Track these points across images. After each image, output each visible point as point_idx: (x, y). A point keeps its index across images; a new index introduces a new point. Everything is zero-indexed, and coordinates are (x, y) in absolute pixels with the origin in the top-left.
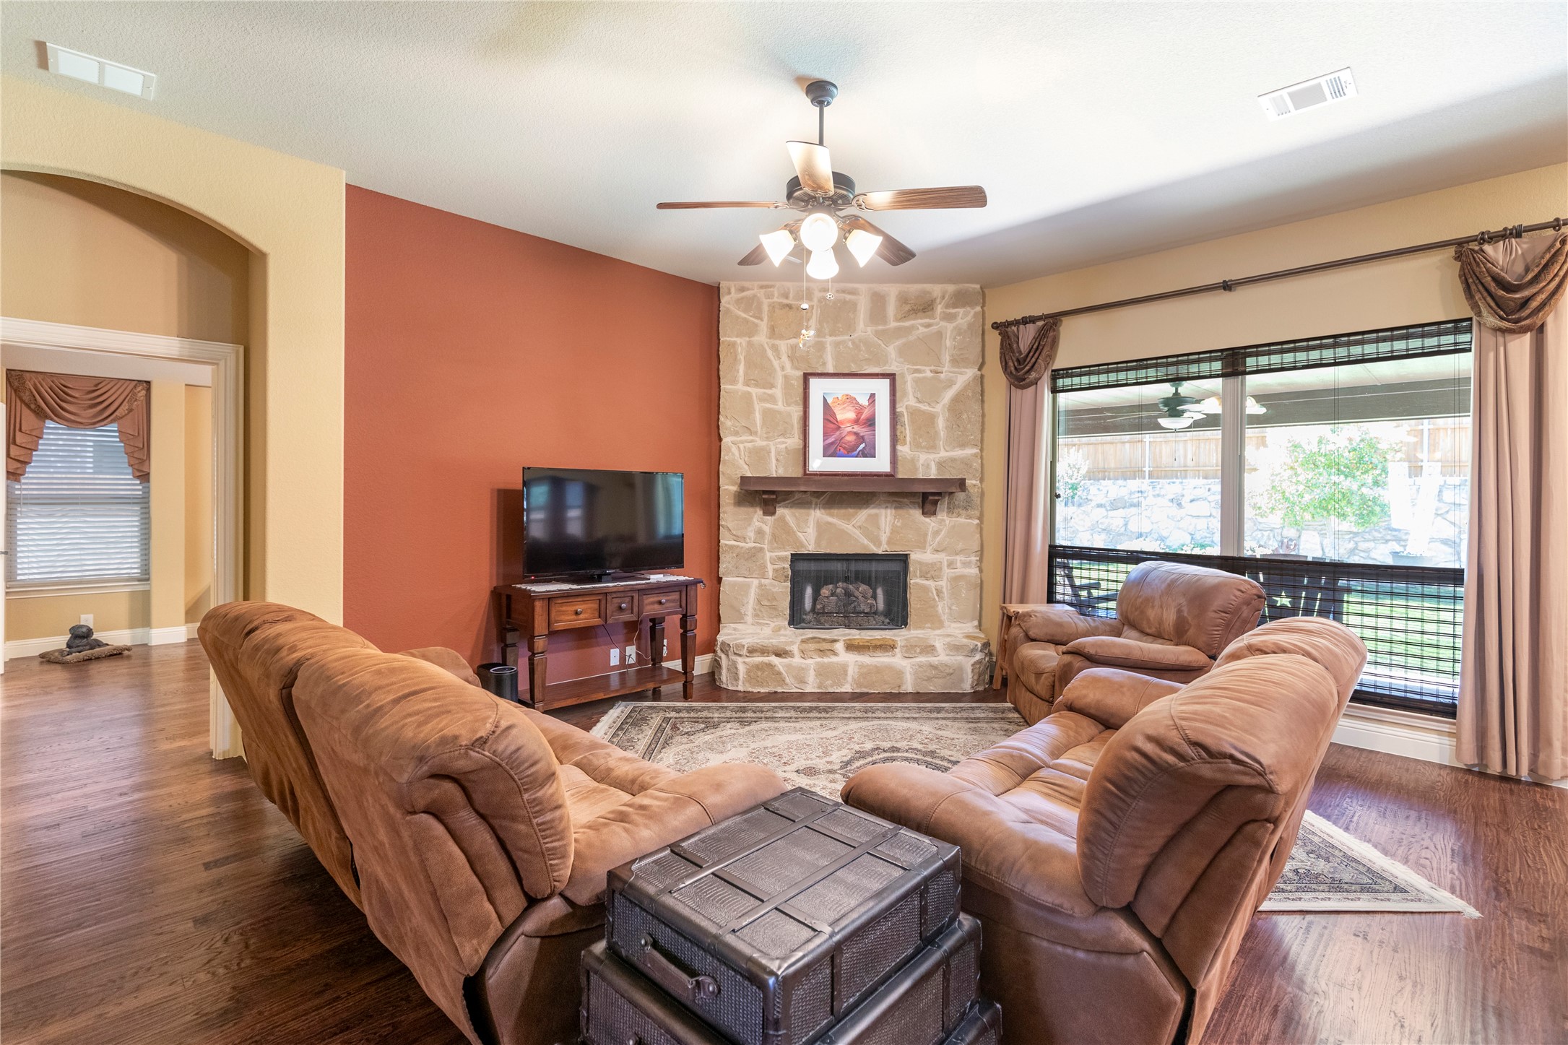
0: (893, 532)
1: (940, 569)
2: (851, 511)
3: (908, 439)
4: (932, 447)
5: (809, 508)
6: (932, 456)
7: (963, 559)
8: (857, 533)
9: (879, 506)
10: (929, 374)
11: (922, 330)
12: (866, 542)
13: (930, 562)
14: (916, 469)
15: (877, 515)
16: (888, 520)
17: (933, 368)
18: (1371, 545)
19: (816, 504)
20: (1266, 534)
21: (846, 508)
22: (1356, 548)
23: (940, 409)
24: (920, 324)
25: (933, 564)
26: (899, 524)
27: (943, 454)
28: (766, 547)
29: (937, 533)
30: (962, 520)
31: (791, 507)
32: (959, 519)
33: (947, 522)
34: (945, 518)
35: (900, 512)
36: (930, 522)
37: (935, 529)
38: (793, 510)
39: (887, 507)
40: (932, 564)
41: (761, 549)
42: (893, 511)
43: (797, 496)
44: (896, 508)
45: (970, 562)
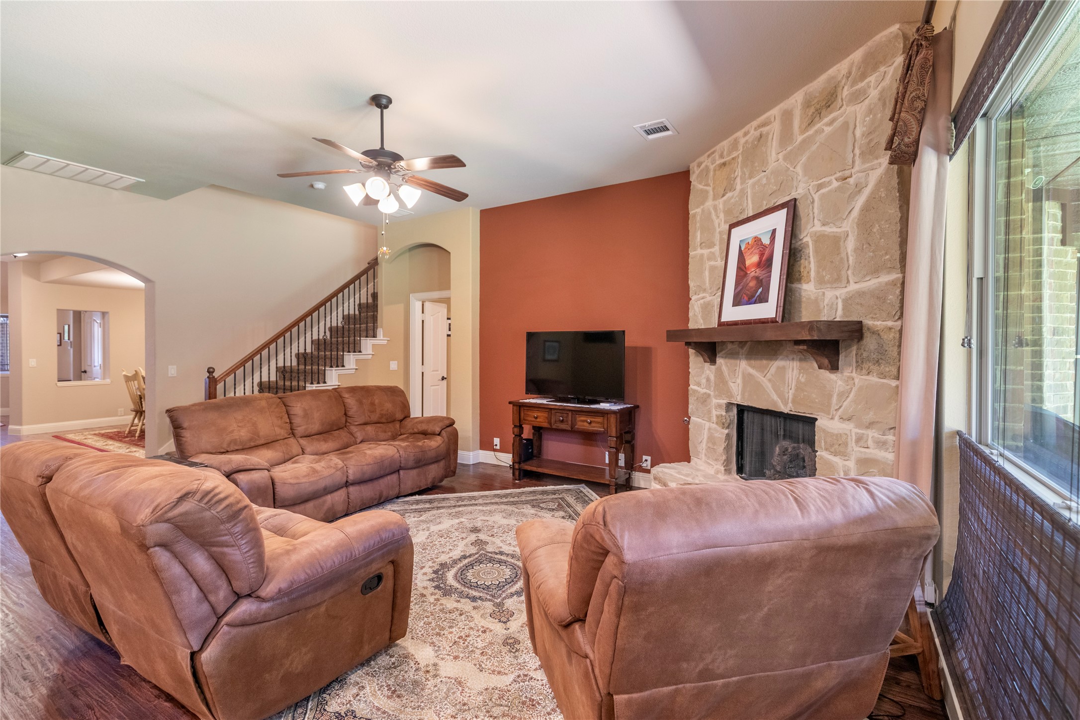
0: (798, 389)
1: (846, 444)
2: (765, 362)
3: (813, 274)
4: (837, 280)
5: (737, 359)
6: (838, 292)
7: (876, 435)
8: (768, 386)
9: (787, 358)
10: (835, 184)
11: (828, 129)
12: (775, 397)
13: (836, 432)
14: (819, 311)
15: (784, 368)
16: (794, 374)
17: (838, 175)
19: (742, 355)
21: (761, 359)
23: (848, 226)
24: (824, 125)
25: (839, 436)
26: (803, 380)
27: (853, 287)
28: (712, 393)
29: (843, 395)
30: (874, 379)
31: (726, 358)
32: (869, 378)
33: (856, 381)
34: (854, 375)
35: (804, 364)
36: (835, 381)
37: (842, 389)
38: (727, 360)
39: (793, 359)
40: (837, 435)
41: (709, 395)
42: (798, 363)
43: (730, 346)
44: (801, 360)
45: (884, 443)
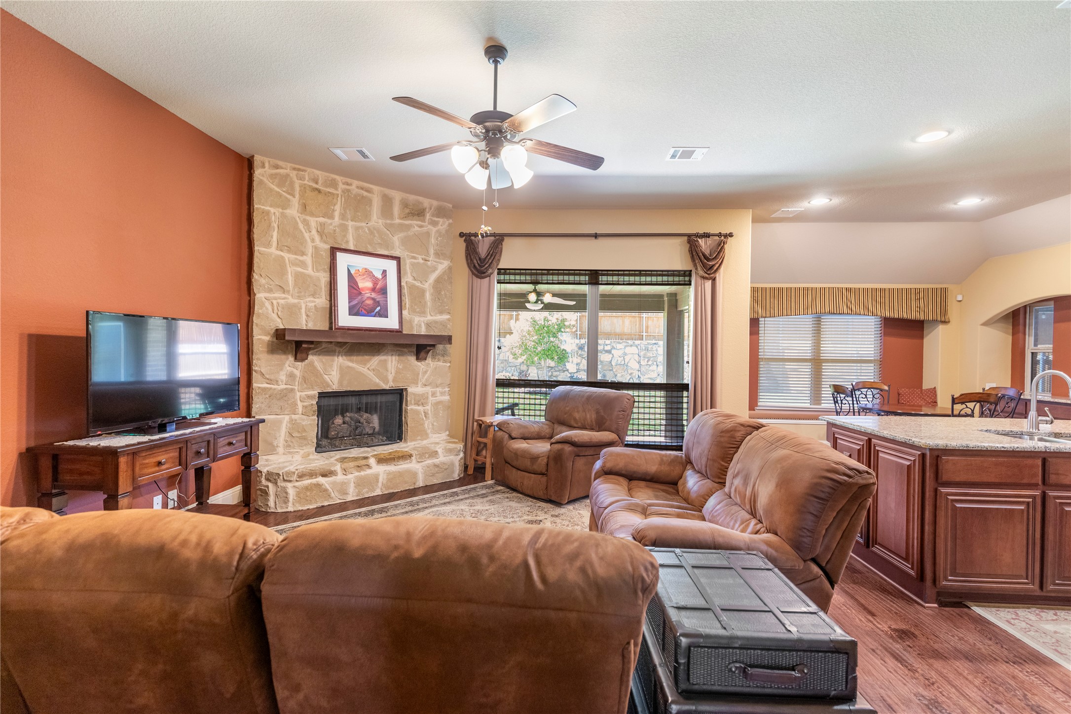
0: (397, 373)
1: (427, 398)
2: (367, 357)
3: (407, 306)
4: (423, 313)
5: (334, 355)
6: (422, 319)
7: (441, 390)
8: (371, 374)
9: (387, 354)
10: (421, 261)
11: (417, 228)
12: (377, 381)
13: (421, 393)
14: (412, 327)
15: (385, 361)
16: (393, 364)
17: (423, 257)
18: (558, 373)
19: (339, 353)
20: (513, 368)
21: (363, 355)
22: (552, 375)
23: (428, 286)
24: (416, 224)
25: (423, 395)
26: (401, 367)
27: (429, 318)
28: (296, 388)
29: (426, 372)
30: (441, 364)
31: (319, 355)
32: (438, 363)
33: (432, 365)
34: (430, 362)
35: (403, 358)
36: (421, 366)
37: (424, 370)
38: (321, 357)
39: (392, 355)
40: (422, 395)
41: (292, 390)
42: (397, 357)
43: (324, 346)
44: (399, 355)
45: (445, 392)
